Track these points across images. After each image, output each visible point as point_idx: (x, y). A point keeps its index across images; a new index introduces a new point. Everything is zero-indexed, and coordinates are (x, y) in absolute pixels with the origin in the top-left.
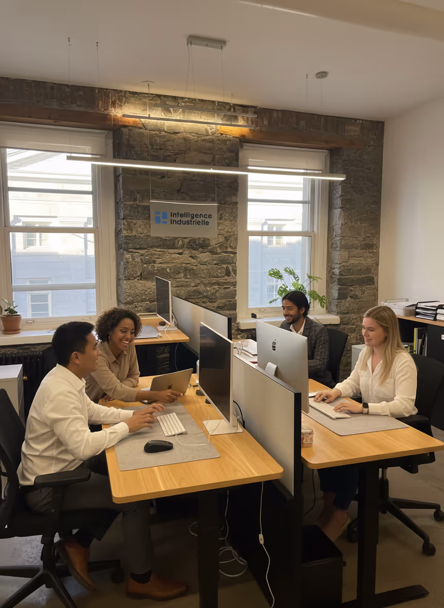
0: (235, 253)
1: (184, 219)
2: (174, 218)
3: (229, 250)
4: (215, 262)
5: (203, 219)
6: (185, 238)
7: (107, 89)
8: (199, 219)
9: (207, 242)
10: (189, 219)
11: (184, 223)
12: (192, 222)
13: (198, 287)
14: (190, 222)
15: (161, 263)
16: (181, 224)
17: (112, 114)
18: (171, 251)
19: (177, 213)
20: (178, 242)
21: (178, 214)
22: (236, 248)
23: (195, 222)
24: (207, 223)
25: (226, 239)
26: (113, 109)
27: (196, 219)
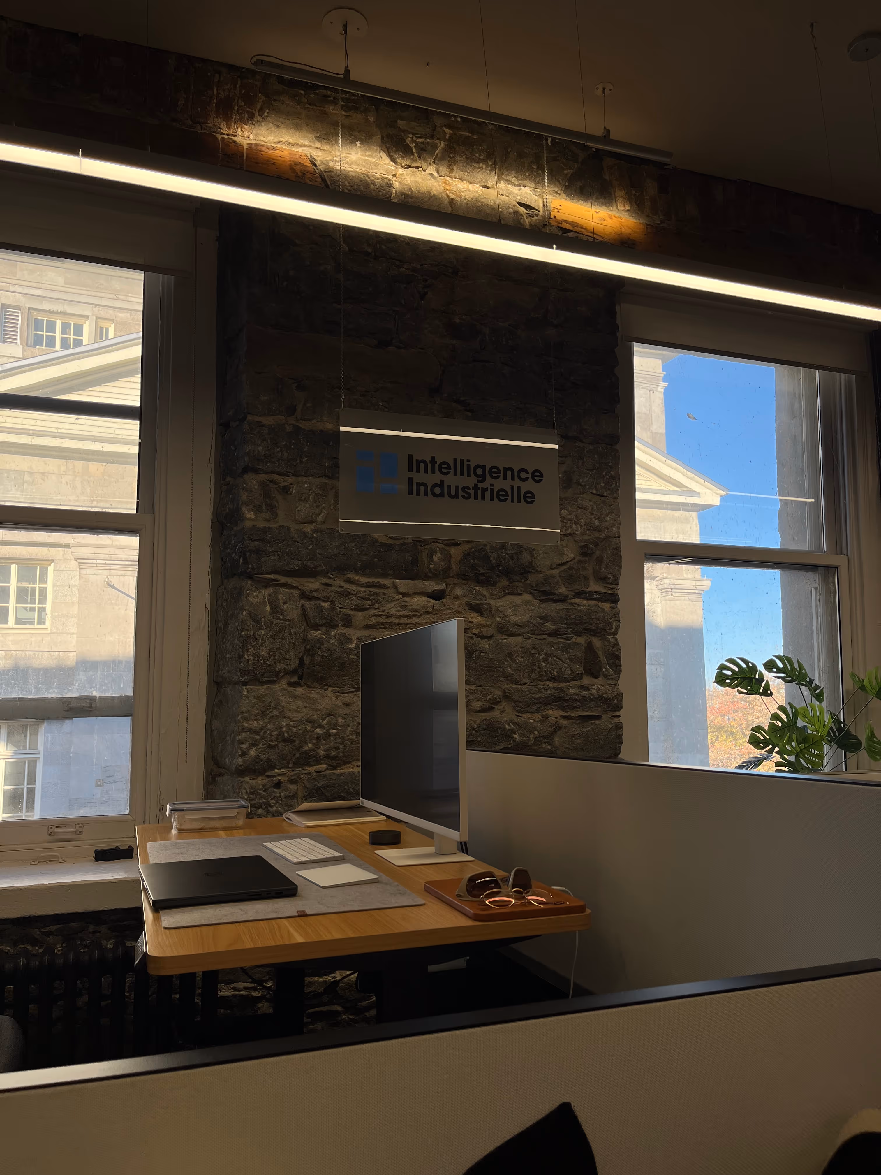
0: (614, 599)
1: (452, 480)
2: (419, 477)
3: (594, 587)
4: (550, 626)
5: (517, 483)
6: (456, 544)
7: (204, 61)
8: (500, 484)
9: (526, 557)
10: (470, 482)
11: (453, 493)
12: (480, 492)
13: (496, 713)
14: (472, 492)
15: (367, 627)
16: (442, 495)
17: (219, 137)
18: (403, 585)
19: (428, 460)
20: (430, 556)
21: (433, 461)
22: (616, 582)
23: (488, 494)
24: (529, 498)
25: (585, 552)
26: (223, 125)
27: (492, 481)
